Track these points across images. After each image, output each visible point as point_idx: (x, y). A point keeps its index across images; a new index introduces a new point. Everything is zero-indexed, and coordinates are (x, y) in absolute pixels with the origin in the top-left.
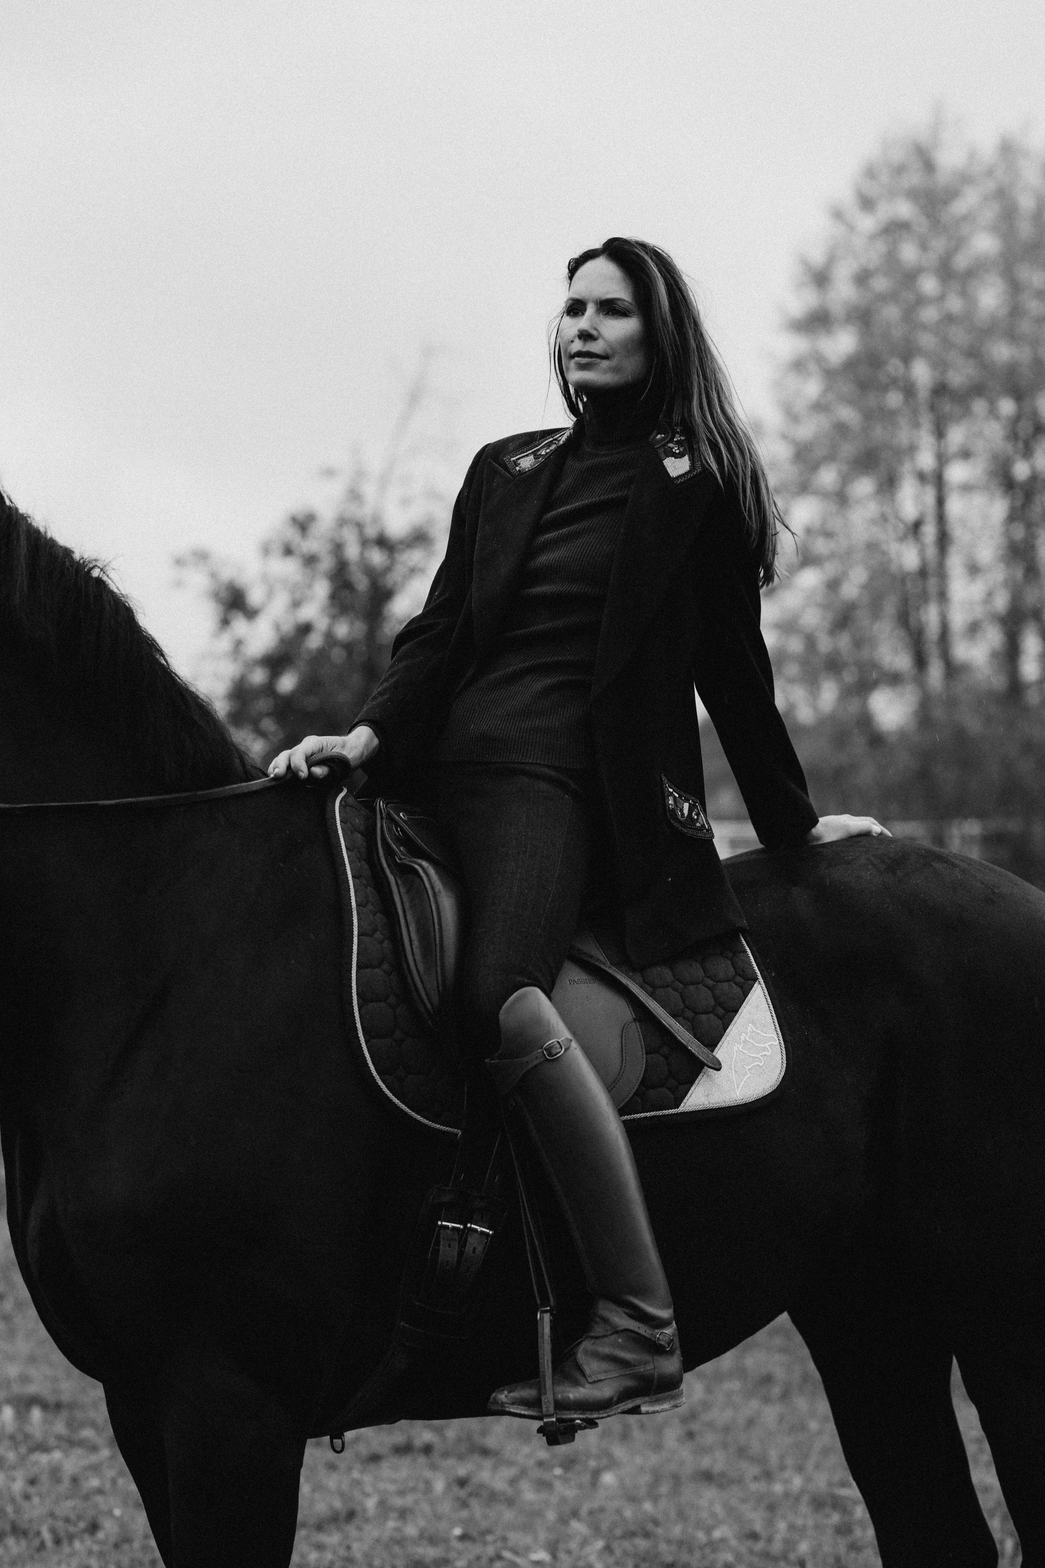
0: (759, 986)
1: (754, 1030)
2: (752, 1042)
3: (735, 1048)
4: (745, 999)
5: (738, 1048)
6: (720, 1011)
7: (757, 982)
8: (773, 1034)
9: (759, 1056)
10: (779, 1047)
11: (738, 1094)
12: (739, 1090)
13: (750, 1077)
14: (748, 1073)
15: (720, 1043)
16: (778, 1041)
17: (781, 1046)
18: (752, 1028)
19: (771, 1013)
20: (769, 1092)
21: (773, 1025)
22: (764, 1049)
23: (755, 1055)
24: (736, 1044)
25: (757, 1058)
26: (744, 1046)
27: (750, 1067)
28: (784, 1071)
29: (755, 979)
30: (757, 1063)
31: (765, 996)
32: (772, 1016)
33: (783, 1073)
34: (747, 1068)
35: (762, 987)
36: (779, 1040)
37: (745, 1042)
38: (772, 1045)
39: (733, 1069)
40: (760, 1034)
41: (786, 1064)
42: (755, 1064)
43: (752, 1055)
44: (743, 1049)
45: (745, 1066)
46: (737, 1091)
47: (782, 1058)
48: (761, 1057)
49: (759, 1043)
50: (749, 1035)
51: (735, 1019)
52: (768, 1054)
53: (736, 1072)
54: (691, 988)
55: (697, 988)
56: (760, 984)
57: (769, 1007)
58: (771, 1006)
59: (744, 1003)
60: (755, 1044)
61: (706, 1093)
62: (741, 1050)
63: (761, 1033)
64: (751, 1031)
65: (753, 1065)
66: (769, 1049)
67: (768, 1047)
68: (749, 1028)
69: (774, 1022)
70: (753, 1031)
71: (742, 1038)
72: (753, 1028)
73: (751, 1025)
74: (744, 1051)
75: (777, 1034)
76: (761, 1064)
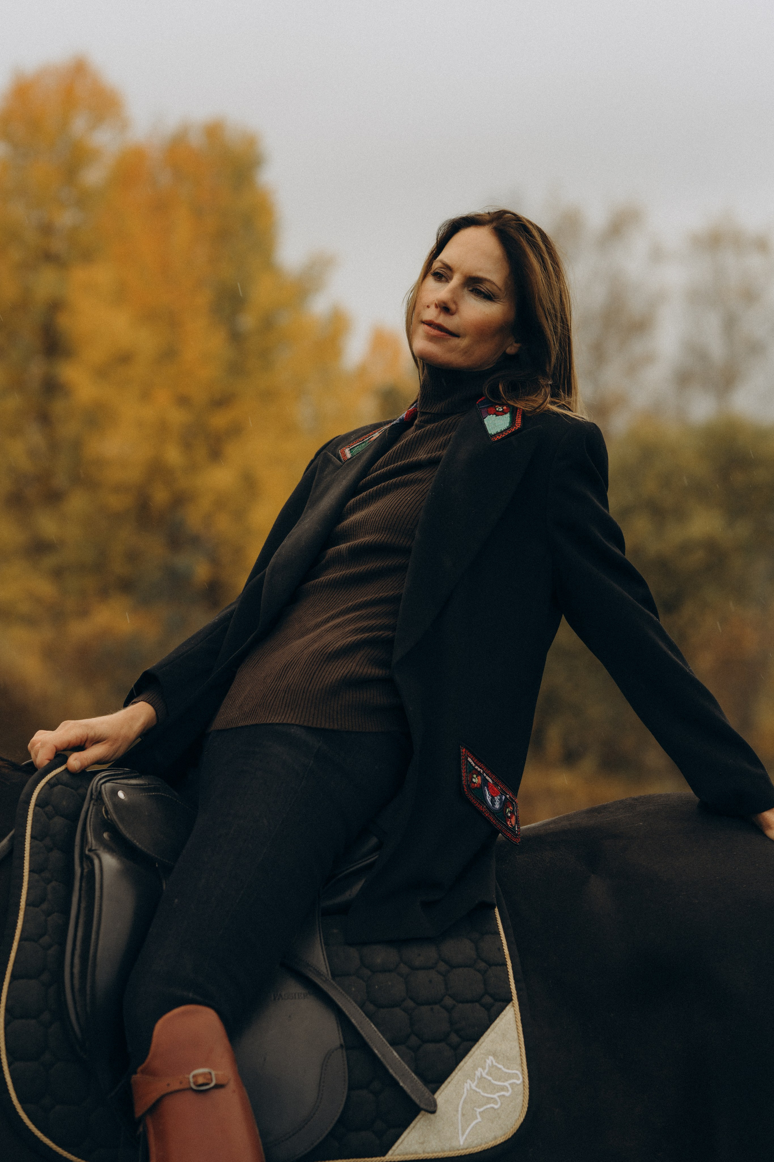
0: (512, 1009)
1: (495, 1063)
2: (490, 1078)
3: (467, 1086)
4: (491, 1024)
5: (470, 1086)
6: (454, 1038)
7: (511, 1004)
8: (517, 1070)
9: (495, 1096)
10: (522, 1086)
11: (462, 1143)
12: (465, 1136)
13: (480, 1122)
14: (479, 1116)
15: (449, 1079)
16: (521, 1080)
17: (524, 1085)
18: (492, 1062)
19: (520, 1044)
20: (502, 1141)
21: (519, 1059)
22: (503, 1088)
23: (489, 1096)
24: (469, 1081)
25: (492, 1098)
26: (478, 1083)
27: (482, 1109)
28: (524, 1116)
29: (509, 1000)
30: (492, 1105)
31: (516, 1021)
32: (520, 1048)
33: (522, 1120)
34: (478, 1110)
35: (515, 1010)
36: (523, 1077)
37: (481, 1078)
38: (515, 1083)
39: (460, 1112)
40: (500, 1069)
41: (528, 1108)
42: (488, 1106)
43: (486, 1095)
44: (476, 1086)
45: (475, 1109)
46: (460, 1137)
47: (523, 1101)
48: (498, 1099)
49: (499, 1080)
50: (486, 1071)
51: (473, 1049)
52: (507, 1094)
53: (463, 1115)
54: (425, 1009)
55: (432, 1009)
56: (513, 1006)
57: (518, 1036)
58: (522, 1036)
59: (489, 1030)
60: (493, 1081)
61: (420, 1141)
62: (474, 1088)
63: (503, 1069)
64: (490, 1064)
65: (485, 1107)
66: (510, 1089)
67: (509, 1086)
68: (489, 1062)
69: (521, 1055)
70: (493, 1066)
71: (478, 1073)
72: (494, 1061)
73: (491, 1058)
74: (478, 1090)
75: (523, 1070)
76: (496, 1107)
